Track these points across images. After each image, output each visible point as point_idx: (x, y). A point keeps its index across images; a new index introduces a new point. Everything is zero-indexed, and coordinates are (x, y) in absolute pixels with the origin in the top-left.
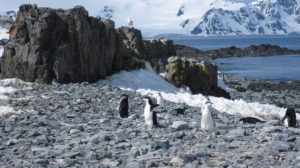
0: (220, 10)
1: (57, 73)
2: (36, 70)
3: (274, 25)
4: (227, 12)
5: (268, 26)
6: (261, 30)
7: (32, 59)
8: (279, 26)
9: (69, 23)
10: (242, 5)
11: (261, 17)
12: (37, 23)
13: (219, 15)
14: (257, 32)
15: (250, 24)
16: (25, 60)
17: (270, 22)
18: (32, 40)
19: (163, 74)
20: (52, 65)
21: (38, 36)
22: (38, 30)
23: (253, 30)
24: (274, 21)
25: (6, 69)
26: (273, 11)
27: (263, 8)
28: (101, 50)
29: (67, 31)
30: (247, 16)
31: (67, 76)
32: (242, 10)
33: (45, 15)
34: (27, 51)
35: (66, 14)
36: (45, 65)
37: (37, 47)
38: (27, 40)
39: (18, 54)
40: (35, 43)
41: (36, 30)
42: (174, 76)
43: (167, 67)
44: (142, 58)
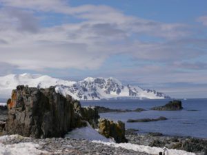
0: (62, 85)
1: (44, 131)
2: (30, 129)
3: (92, 95)
4: (66, 87)
5: (89, 95)
6: (85, 97)
7: (27, 122)
8: (95, 95)
9: (50, 97)
10: (74, 83)
11: (85, 90)
12: (30, 98)
13: (61, 89)
14: (83, 99)
15: (79, 94)
16: (22, 122)
17: (90, 93)
18: (27, 109)
19: (98, 130)
20: (41, 125)
21: (31, 106)
22: (31, 102)
23: (81, 97)
24: (93, 92)
25: (9, 128)
26: (92, 87)
27: (86, 85)
28: (65, 115)
29: (48, 103)
30: (77, 89)
31: (49, 132)
32: (74, 86)
33: (35, 92)
34: (24, 116)
35: (48, 91)
36: (36, 125)
37: (31, 113)
38: (24, 109)
39: (18, 118)
40: (29, 111)
41: (30, 102)
42: (104, 130)
43: (99, 125)
44: (84, 119)
